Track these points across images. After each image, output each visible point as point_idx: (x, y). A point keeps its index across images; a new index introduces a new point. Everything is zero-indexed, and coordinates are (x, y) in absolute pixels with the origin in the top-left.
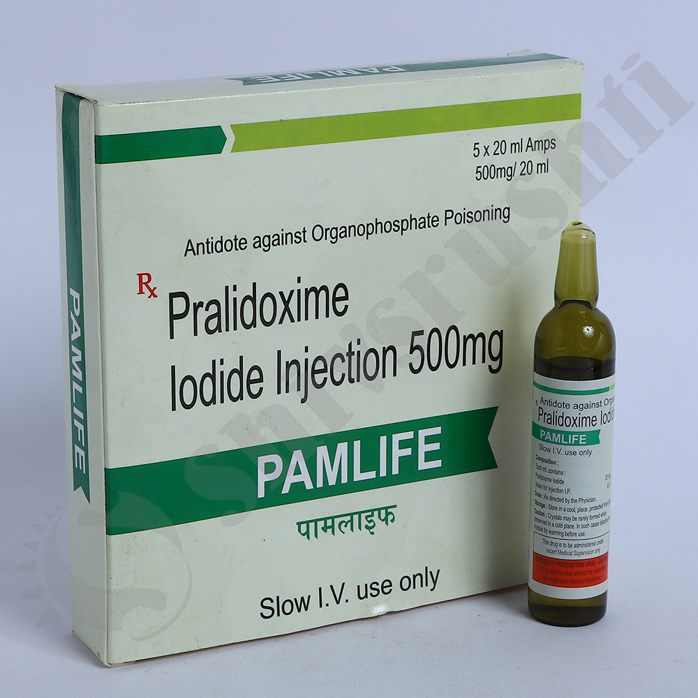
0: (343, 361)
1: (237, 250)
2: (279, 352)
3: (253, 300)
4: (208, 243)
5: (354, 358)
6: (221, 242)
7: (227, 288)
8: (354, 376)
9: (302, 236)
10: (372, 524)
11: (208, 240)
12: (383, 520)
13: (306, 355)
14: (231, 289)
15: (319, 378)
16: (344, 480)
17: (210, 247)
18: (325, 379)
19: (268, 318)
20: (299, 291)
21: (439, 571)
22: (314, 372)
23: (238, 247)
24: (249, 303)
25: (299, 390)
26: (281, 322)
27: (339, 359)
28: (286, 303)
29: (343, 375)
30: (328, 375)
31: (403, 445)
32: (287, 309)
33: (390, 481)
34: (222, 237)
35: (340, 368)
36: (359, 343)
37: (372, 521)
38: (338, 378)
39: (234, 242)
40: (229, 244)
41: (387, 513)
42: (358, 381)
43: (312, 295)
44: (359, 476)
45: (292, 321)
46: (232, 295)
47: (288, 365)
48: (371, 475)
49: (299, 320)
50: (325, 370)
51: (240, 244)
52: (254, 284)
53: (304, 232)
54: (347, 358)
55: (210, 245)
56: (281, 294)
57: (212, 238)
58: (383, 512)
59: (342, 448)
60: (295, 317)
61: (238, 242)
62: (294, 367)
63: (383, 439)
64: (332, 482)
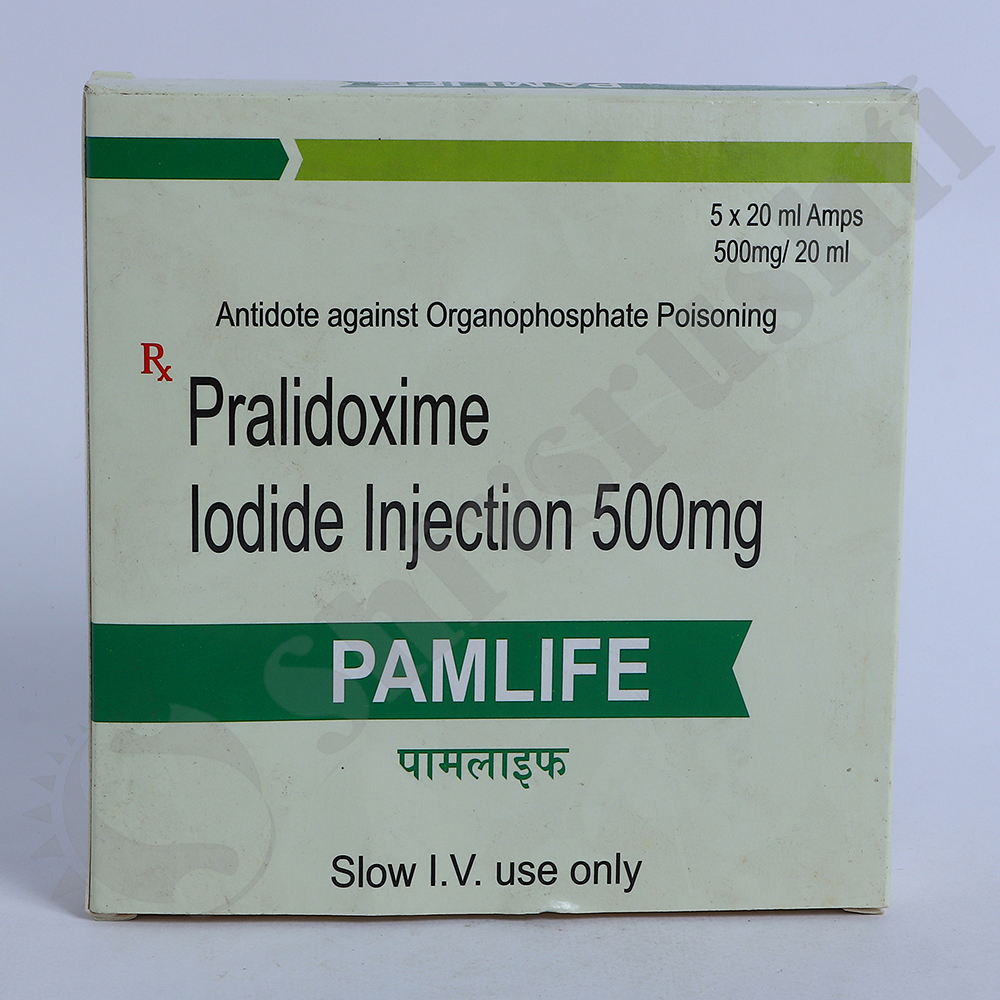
0: (479, 514)
1: (301, 325)
2: (370, 487)
3: (328, 403)
4: (254, 309)
5: (498, 513)
6: (276, 311)
7: (284, 380)
8: (497, 539)
9: (410, 316)
10: (526, 772)
11: (254, 305)
12: (545, 769)
13: (416, 498)
14: (290, 383)
15: (438, 535)
16: (480, 696)
17: (257, 316)
18: (448, 538)
19: (352, 434)
20: (404, 399)
21: (640, 863)
22: (429, 525)
23: (303, 322)
24: (319, 407)
25: (402, 548)
26: (373, 442)
27: (470, 511)
28: (383, 415)
29: (479, 536)
30: (452, 532)
31: (581, 656)
32: (383, 423)
33: (556, 709)
34: (277, 303)
35: (473, 525)
36: (506, 490)
37: (525, 767)
38: (469, 539)
39: (296, 313)
40: (288, 315)
41: (553, 760)
42: (505, 547)
43: (426, 408)
44: (503, 694)
45: (392, 441)
46: (292, 391)
47: (385, 509)
48: (527, 696)
49: (404, 442)
50: (447, 524)
51: (305, 317)
52: (329, 380)
53: (414, 310)
54: (485, 511)
55: (258, 313)
56: (374, 399)
57: (261, 303)
58: (545, 757)
59: (476, 648)
60: (397, 436)
61: (303, 313)
62: (394, 514)
63: (547, 645)
64: (459, 696)
